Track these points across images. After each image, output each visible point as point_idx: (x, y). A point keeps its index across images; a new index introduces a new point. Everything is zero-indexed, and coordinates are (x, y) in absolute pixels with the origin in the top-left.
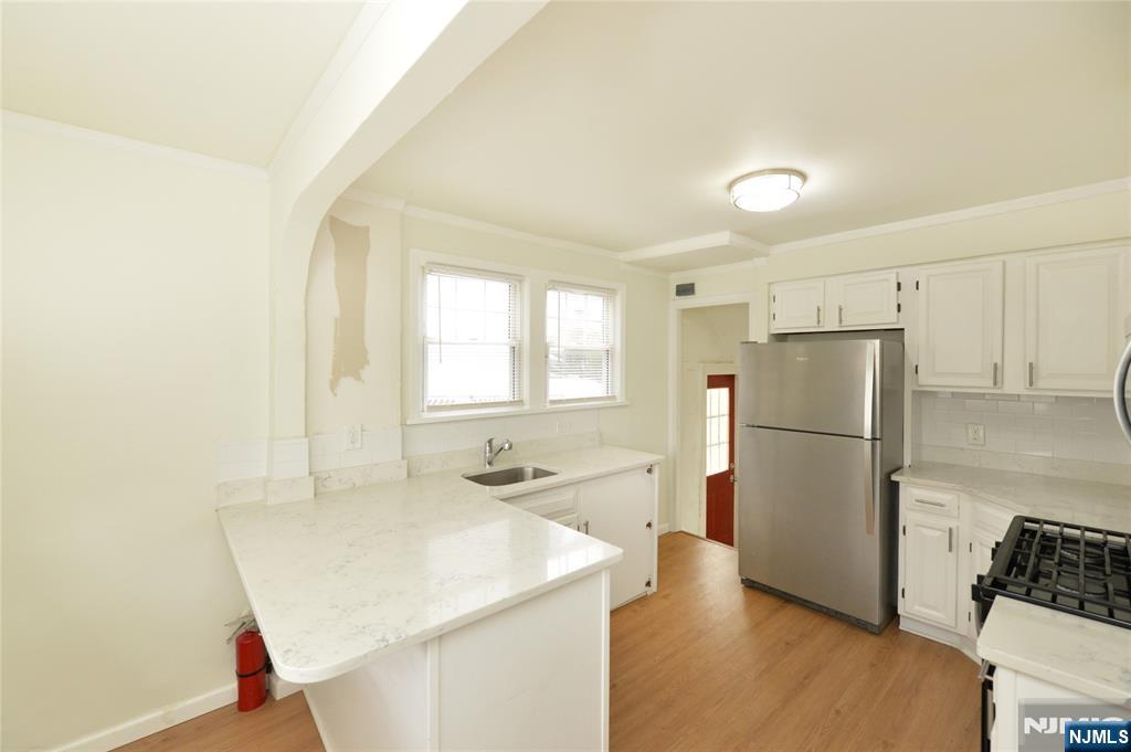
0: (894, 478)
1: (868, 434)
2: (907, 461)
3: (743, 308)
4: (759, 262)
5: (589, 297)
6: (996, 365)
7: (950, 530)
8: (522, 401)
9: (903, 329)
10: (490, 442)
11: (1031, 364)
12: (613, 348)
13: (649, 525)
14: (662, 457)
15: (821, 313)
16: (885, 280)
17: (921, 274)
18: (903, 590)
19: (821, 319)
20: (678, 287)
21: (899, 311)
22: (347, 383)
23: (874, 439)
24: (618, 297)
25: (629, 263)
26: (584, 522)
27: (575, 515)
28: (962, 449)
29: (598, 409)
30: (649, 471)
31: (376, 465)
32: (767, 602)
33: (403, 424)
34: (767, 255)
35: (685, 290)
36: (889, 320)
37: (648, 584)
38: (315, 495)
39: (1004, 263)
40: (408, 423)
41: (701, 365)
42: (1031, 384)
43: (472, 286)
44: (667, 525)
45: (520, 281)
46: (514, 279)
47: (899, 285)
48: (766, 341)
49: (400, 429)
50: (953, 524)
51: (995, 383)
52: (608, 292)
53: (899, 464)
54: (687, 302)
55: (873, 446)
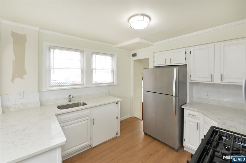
0: (183, 107)
1: (174, 95)
2: (188, 102)
3: (147, 59)
4: (151, 47)
5: (106, 56)
6: (212, 75)
7: (197, 123)
8: (83, 84)
9: (187, 65)
10: (70, 95)
11: (222, 75)
12: (114, 70)
13: (117, 118)
14: (121, 99)
15: (166, 60)
16: (182, 51)
17: (192, 49)
18: (185, 139)
19: (166, 62)
20: (133, 54)
21: (186, 60)
23: (176, 96)
24: (115, 56)
25: (117, 48)
26: (93, 119)
27: (90, 117)
28: (204, 98)
29: (108, 86)
30: (117, 103)
31: (29, 103)
32: (150, 139)
33: (39, 91)
34: (153, 45)
35: (134, 55)
36: (183, 62)
37: (117, 134)
39: (214, 45)
40: (42, 90)
41: (141, 74)
42: (222, 80)
43: (67, 54)
44: (130, 115)
45: (83, 52)
47: (186, 52)
48: (153, 68)
50: (198, 121)
51: (212, 80)
52: (112, 56)
53: (186, 102)
54: (135, 58)
55: (176, 98)
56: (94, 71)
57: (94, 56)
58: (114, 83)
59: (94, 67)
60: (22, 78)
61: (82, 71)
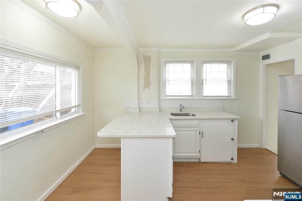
5: (220, 64)
8: (193, 96)
10: (181, 105)
12: (230, 80)
13: (233, 139)
20: (262, 56)
22: (146, 89)
25: (235, 51)
26: (202, 131)
27: (199, 129)
29: (223, 99)
30: (233, 120)
31: (152, 107)
33: (159, 99)
35: (266, 57)
37: (232, 159)
38: (139, 111)
40: (160, 99)
43: (178, 66)
45: (193, 63)
46: (192, 62)
49: (158, 100)
56: (204, 82)
57: (204, 65)
58: (230, 96)
59: (204, 78)
60: (149, 88)
61: (192, 82)
